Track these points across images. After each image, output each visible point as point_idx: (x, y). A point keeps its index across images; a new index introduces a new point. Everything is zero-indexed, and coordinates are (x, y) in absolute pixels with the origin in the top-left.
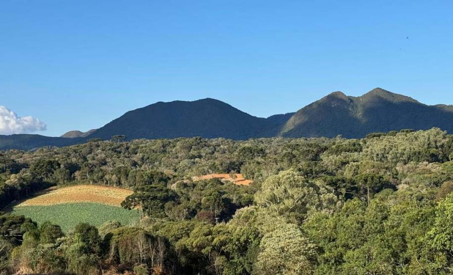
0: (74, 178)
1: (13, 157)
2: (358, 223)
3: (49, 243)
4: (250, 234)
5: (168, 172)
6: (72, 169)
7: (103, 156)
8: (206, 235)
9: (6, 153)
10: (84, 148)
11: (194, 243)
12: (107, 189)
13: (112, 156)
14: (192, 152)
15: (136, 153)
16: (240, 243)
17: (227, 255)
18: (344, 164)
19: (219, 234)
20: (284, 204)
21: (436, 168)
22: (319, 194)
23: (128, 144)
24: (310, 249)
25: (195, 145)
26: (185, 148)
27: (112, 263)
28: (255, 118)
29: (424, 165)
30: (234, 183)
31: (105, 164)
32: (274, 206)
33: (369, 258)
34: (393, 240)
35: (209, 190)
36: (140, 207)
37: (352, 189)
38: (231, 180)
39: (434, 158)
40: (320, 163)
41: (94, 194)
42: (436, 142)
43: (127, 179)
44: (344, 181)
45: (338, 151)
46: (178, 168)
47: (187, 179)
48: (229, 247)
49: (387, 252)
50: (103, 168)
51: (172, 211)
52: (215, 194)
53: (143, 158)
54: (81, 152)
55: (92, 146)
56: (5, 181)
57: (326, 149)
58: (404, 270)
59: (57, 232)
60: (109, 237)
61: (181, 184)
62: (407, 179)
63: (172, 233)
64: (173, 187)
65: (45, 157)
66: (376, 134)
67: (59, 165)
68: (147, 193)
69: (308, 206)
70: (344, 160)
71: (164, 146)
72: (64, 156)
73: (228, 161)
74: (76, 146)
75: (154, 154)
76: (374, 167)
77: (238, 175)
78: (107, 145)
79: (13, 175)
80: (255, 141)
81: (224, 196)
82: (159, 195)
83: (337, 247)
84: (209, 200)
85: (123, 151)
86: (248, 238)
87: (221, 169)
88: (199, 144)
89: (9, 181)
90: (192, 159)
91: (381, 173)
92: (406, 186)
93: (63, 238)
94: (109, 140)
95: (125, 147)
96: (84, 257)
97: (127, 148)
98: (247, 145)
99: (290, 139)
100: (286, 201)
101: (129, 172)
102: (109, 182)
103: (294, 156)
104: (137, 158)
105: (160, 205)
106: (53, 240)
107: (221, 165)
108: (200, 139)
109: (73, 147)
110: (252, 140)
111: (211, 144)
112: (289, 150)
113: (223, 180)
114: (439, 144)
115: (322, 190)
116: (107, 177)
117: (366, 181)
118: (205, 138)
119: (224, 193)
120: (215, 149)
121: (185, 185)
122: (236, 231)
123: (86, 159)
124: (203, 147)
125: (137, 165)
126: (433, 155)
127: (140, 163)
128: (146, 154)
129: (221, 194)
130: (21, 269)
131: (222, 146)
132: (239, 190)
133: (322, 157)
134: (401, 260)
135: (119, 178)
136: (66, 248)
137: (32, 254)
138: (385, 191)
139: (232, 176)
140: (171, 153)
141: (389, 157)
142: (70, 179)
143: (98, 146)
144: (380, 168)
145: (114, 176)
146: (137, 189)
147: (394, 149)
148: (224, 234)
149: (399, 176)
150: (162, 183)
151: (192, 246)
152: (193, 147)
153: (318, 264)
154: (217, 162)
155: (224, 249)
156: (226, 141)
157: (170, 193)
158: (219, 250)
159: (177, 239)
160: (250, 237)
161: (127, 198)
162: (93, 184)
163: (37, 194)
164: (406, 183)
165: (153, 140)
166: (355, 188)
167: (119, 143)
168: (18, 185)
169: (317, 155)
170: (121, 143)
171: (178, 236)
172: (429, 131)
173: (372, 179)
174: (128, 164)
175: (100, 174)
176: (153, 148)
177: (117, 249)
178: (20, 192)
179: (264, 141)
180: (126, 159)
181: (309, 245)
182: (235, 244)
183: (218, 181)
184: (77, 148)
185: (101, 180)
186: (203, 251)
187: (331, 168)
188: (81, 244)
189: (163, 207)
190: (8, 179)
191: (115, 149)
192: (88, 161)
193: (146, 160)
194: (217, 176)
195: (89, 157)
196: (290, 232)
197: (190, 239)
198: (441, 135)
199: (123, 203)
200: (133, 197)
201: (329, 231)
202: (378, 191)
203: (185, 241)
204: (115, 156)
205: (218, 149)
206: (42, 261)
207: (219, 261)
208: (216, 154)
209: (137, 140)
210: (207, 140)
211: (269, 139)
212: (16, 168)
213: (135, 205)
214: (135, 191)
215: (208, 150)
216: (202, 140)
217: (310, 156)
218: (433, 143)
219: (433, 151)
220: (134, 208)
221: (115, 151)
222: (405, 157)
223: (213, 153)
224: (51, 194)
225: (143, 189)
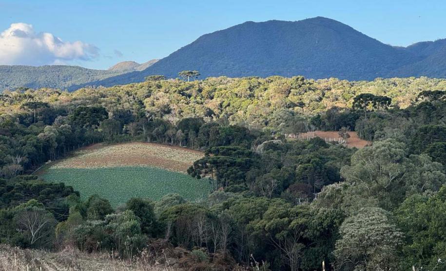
1: (46, 100)
4: (336, 218)
7: (166, 100)
8: (281, 217)
9: (36, 92)
10: (140, 89)
11: (267, 225)
12: (169, 149)
13: (179, 101)
14: (291, 98)
15: (212, 98)
16: (322, 228)
19: (297, 216)
20: (377, 182)
22: (422, 172)
23: (201, 83)
24: (395, 237)
25: (296, 88)
26: (282, 92)
30: (345, 145)
31: (169, 112)
32: (364, 185)
35: (308, 154)
36: (212, 176)
38: (341, 141)
41: (153, 155)
43: (197, 136)
46: (270, 121)
47: (279, 138)
48: (308, 233)
50: (166, 118)
52: (315, 161)
53: (221, 105)
54: (136, 94)
55: (150, 87)
56: (37, 134)
59: (105, 205)
61: (269, 145)
63: (242, 213)
64: (259, 149)
65: (88, 101)
68: (222, 157)
71: (251, 89)
72: (113, 100)
74: (130, 85)
75: (236, 99)
77: (352, 134)
78: (171, 86)
79: (47, 126)
80: (384, 83)
82: (239, 160)
84: (306, 169)
85: (194, 94)
86: (332, 222)
87: (327, 124)
88: (300, 86)
89: (42, 134)
90: (289, 107)
93: (112, 215)
94: (174, 78)
95: (197, 89)
96: (136, 237)
97: (200, 90)
99: (438, 80)
101: (200, 126)
102: (172, 139)
104: (212, 104)
105: (239, 173)
106: (102, 216)
107: (329, 118)
108: (303, 80)
109: (125, 87)
110: (380, 81)
111: (318, 87)
116: (170, 132)
118: (310, 78)
120: (324, 95)
121: (275, 147)
122: (319, 214)
123: (143, 104)
124: (306, 92)
125: (212, 115)
127: (216, 111)
128: (226, 100)
129: (323, 160)
130: (66, 247)
131: (333, 91)
132: (350, 156)
135: (187, 135)
136: (117, 226)
137: (78, 231)
139: (342, 136)
140: (260, 98)
142: (121, 133)
143: (159, 87)
145: (180, 131)
146: (210, 152)
148: (304, 216)
150: (245, 143)
151: (264, 229)
152: (292, 90)
155: (303, 235)
156: (339, 83)
157: (254, 158)
158: (296, 235)
159: (248, 221)
160: (336, 221)
161: (196, 164)
162: (151, 142)
163: (77, 153)
165: (237, 79)
167: (189, 83)
168: (54, 140)
170: (191, 83)
171: (249, 217)
174: (200, 112)
176: (236, 91)
177: (175, 230)
178: (57, 149)
179: (397, 83)
180: (198, 106)
181: (395, 233)
182: (316, 229)
183: (321, 142)
184: (130, 89)
185: (162, 136)
186: (278, 236)
188: (133, 222)
189: (243, 177)
190: (41, 132)
191: (183, 90)
192: (145, 107)
193: (226, 107)
194: (321, 134)
195: (147, 102)
196: (374, 217)
197: (262, 221)
199: (190, 170)
200: (203, 162)
201: (421, 218)
203: (256, 224)
204: (182, 100)
205: (327, 93)
206: (89, 240)
207: (295, 249)
208: (325, 101)
209: (214, 79)
210: (311, 81)
211: (405, 79)
212: (49, 116)
213: (206, 173)
214: (206, 154)
215: (314, 96)
216: (305, 81)
220: (204, 176)
221: (183, 94)
223: (321, 99)
225: (217, 152)
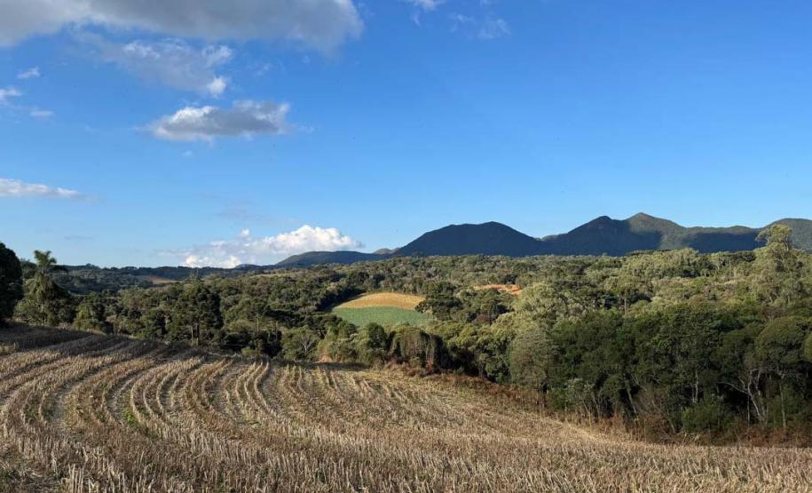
0: (379, 287)
1: (335, 269)
2: (594, 328)
3: (345, 337)
4: (509, 335)
5: (454, 282)
6: (379, 278)
7: (405, 269)
8: (471, 335)
10: (389, 262)
11: (462, 341)
12: (404, 296)
13: (411, 269)
14: (477, 266)
15: (431, 267)
16: (500, 342)
17: (490, 353)
18: (604, 278)
19: (483, 334)
20: (537, 311)
21: (688, 283)
22: (567, 304)
23: (424, 259)
24: (553, 349)
25: (479, 261)
26: (471, 263)
27: (393, 356)
28: (532, 238)
29: (678, 279)
30: (509, 292)
31: (405, 275)
32: (528, 313)
33: (602, 359)
34: (623, 344)
35: (488, 298)
36: (430, 311)
37: (611, 300)
38: (507, 290)
39: (687, 274)
40: (584, 277)
41: (395, 299)
42: (688, 260)
43: (421, 288)
44: (603, 293)
45: (600, 267)
46: (464, 279)
47: (470, 288)
48: (490, 346)
49: (618, 354)
50: (404, 278)
51: (456, 315)
52: (492, 302)
53: (436, 271)
54: (387, 265)
55: (395, 261)
56: (326, 287)
57: (590, 265)
58: (633, 370)
59: (353, 329)
60: (393, 334)
61: (464, 293)
62: (661, 292)
63: (445, 332)
64: (458, 295)
65: (358, 269)
66: (635, 252)
67: (368, 276)
68: (436, 300)
69: (557, 313)
70: (605, 275)
71: (453, 262)
72: (373, 269)
73: (505, 274)
74: (383, 260)
75: (445, 267)
76: (631, 280)
77: (513, 286)
78: (408, 260)
79: (332, 284)
80: (530, 258)
81: (499, 304)
83: (576, 348)
84: (487, 306)
85: (420, 265)
86: (506, 338)
87: (499, 280)
88: (482, 260)
89: (329, 287)
90: (476, 272)
91: (638, 286)
92: (659, 298)
93: (355, 334)
94: (410, 256)
95: (422, 262)
96: (370, 350)
97: (424, 263)
98: (523, 261)
99: (560, 257)
100: (538, 309)
101: (423, 282)
102: (406, 290)
103: (562, 271)
104: (431, 270)
105: (446, 309)
106: (348, 335)
107: (499, 277)
108: (483, 256)
109: (380, 261)
110: (528, 257)
111: (492, 260)
112: (558, 266)
113: (499, 291)
114: (691, 262)
115: (570, 300)
116: (405, 286)
117: (623, 293)
118: (488, 255)
119: (500, 301)
121: (468, 294)
122: (497, 333)
123: (391, 271)
124: (485, 263)
125: (430, 277)
126: (686, 271)
127: (433, 274)
128: (438, 268)
129: (497, 301)
131: (501, 262)
132: (513, 298)
133: (585, 271)
134: (630, 361)
135: (415, 287)
136: (358, 342)
137: (331, 346)
138: (641, 302)
139: (507, 287)
140: (459, 267)
141: (646, 272)
142: (376, 287)
143: (400, 261)
144: (636, 282)
145: (411, 285)
146: (429, 296)
147: (650, 266)
148: (487, 334)
149: (653, 289)
150: (449, 292)
151: (460, 344)
152: (477, 262)
153: (561, 363)
154: (496, 275)
155: (487, 348)
156: (505, 258)
157: (455, 300)
158: (482, 348)
159: (449, 338)
160: (509, 337)
161: (420, 304)
162: (394, 291)
164: (660, 296)
165: (445, 257)
166: (613, 299)
167: (417, 259)
168: (336, 291)
169: (582, 270)
170: (419, 259)
171: (450, 336)
172: (682, 251)
173: (629, 291)
174: (424, 275)
175: (400, 283)
176: (445, 262)
177: (398, 344)
178: (338, 297)
179: (538, 258)
180: (422, 272)
181: (553, 346)
182: (496, 343)
183: (495, 291)
184: (384, 262)
185: (400, 288)
186: (469, 348)
187: (594, 281)
188: (368, 339)
189: (448, 311)
191: (414, 263)
193: (438, 272)
194: (495, 286)
195: (393, 269)
197: (459, 338)
198: (693, 255)
199: (417, 308)
200: (424, 303)
201: (571, 335)
202: (634, 302)
203: (455, 340)
204: (413, 269)
205: (498, 264)
206: (339, 352)
207: (482, 357)
208: (496, 268)
209: (432, 257)
210: (488, 257)
211: (542, 256)
212: (336, 278)
213: (426, 309)
214: (426, 298)
215: (490, 265)
216: (485, 257)
217: (575, 271)
218: (687, 262)
219: (686, 267)
220: (425, 312)
221: (414, 265)
222: (660, 273)
223: (494, 267)
224: (362, 299)
225: (432, 297)
